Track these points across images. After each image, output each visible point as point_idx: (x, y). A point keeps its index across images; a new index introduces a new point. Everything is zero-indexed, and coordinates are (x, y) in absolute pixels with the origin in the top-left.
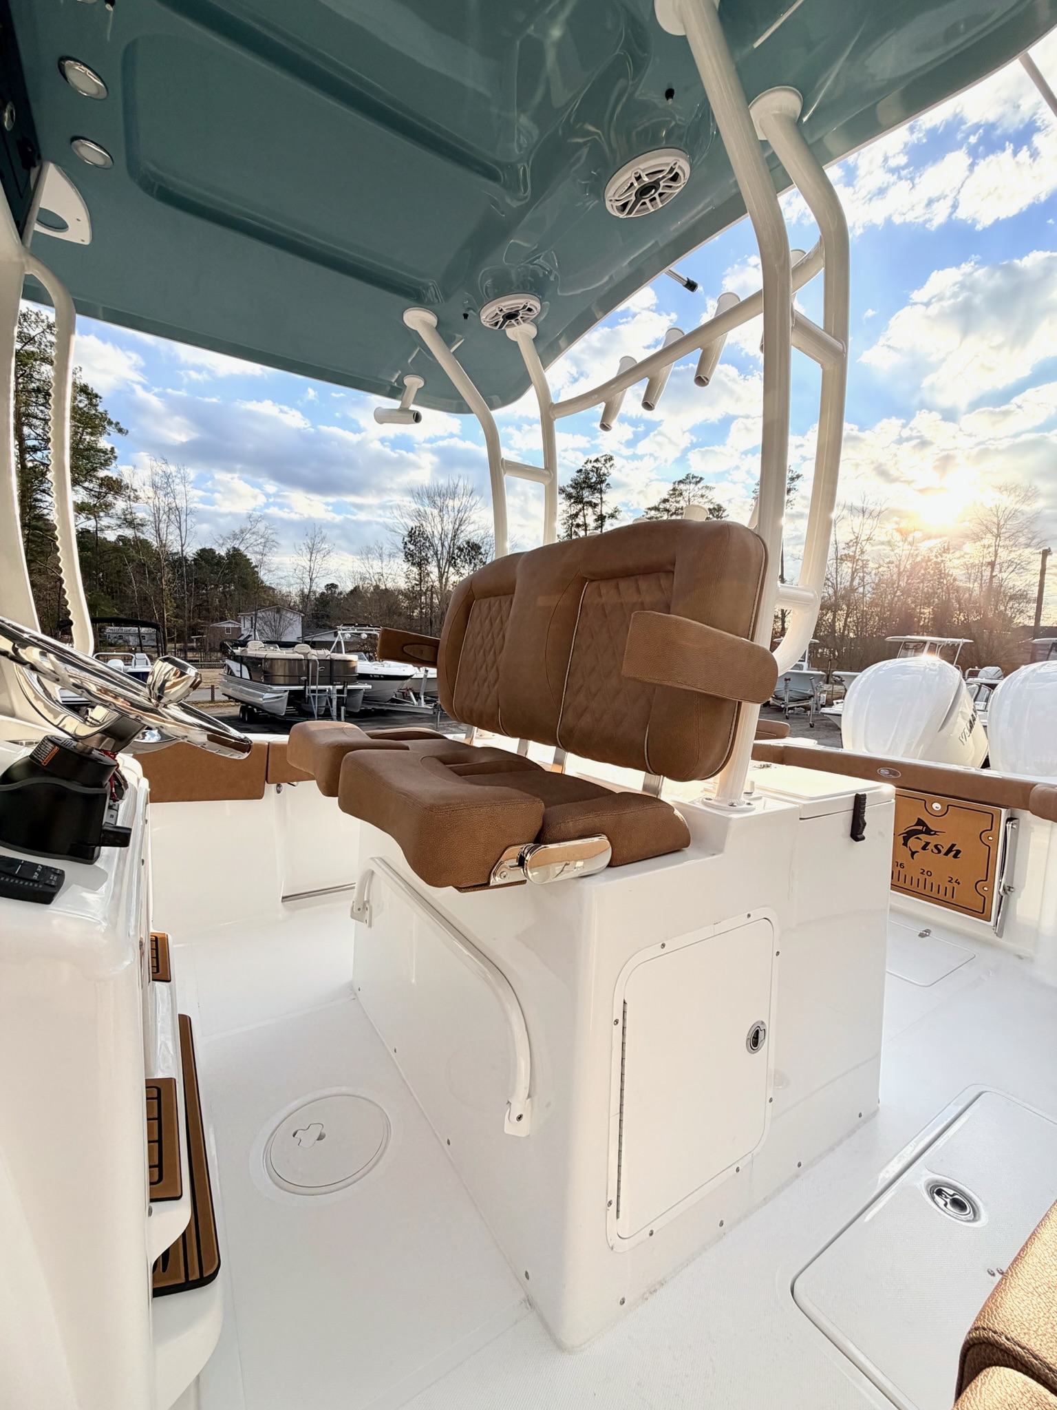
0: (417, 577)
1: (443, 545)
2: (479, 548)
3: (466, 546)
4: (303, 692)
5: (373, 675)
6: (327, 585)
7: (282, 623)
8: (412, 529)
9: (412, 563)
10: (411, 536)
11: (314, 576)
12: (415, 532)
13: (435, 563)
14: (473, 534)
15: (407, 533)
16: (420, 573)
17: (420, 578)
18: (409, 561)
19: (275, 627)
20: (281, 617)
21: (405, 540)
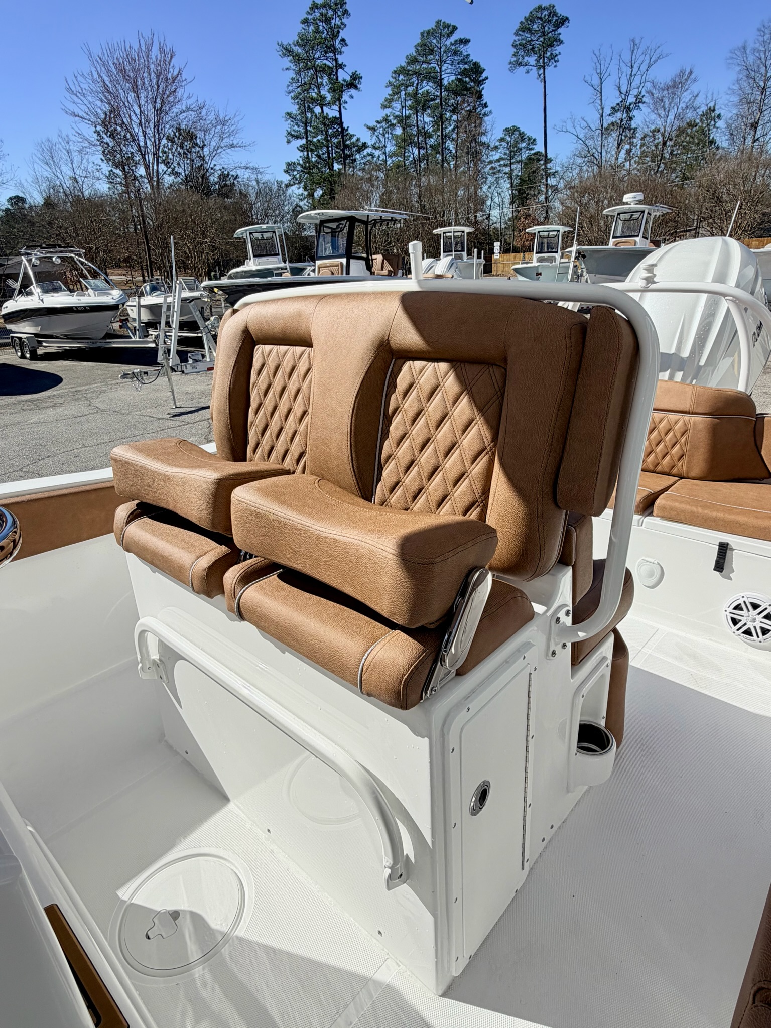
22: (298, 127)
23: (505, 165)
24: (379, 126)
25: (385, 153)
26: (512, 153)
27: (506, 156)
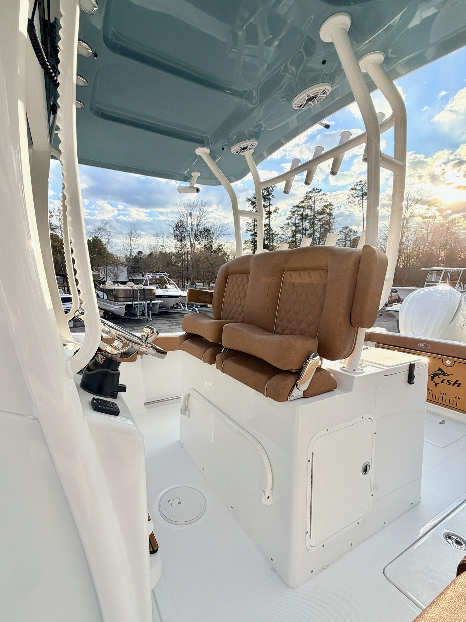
0: (180, 247)
1: (192, 231)
2: (210, 231)
3: (203, 230)
4: (132, 304)
5: (163, 296)
6: (138, 252)
7: (118, 271)
8: (177, 223)
9: (178, 240)
10: (177, 227)
11: (132, 248)
12: (179, 225)
13: (188, 240)
14: (206, 225)
15: (175, 226)
16: (182, 245)
17: (182, 247)
18: (176, 239)
19: (115, 273)
20: (118, 269)
21: (174, 229)
22: (251, 227)
23: (342, 242)
24: (285, 226)
25: (287, 237)
26: (346, 237)
27: (343, 238)
